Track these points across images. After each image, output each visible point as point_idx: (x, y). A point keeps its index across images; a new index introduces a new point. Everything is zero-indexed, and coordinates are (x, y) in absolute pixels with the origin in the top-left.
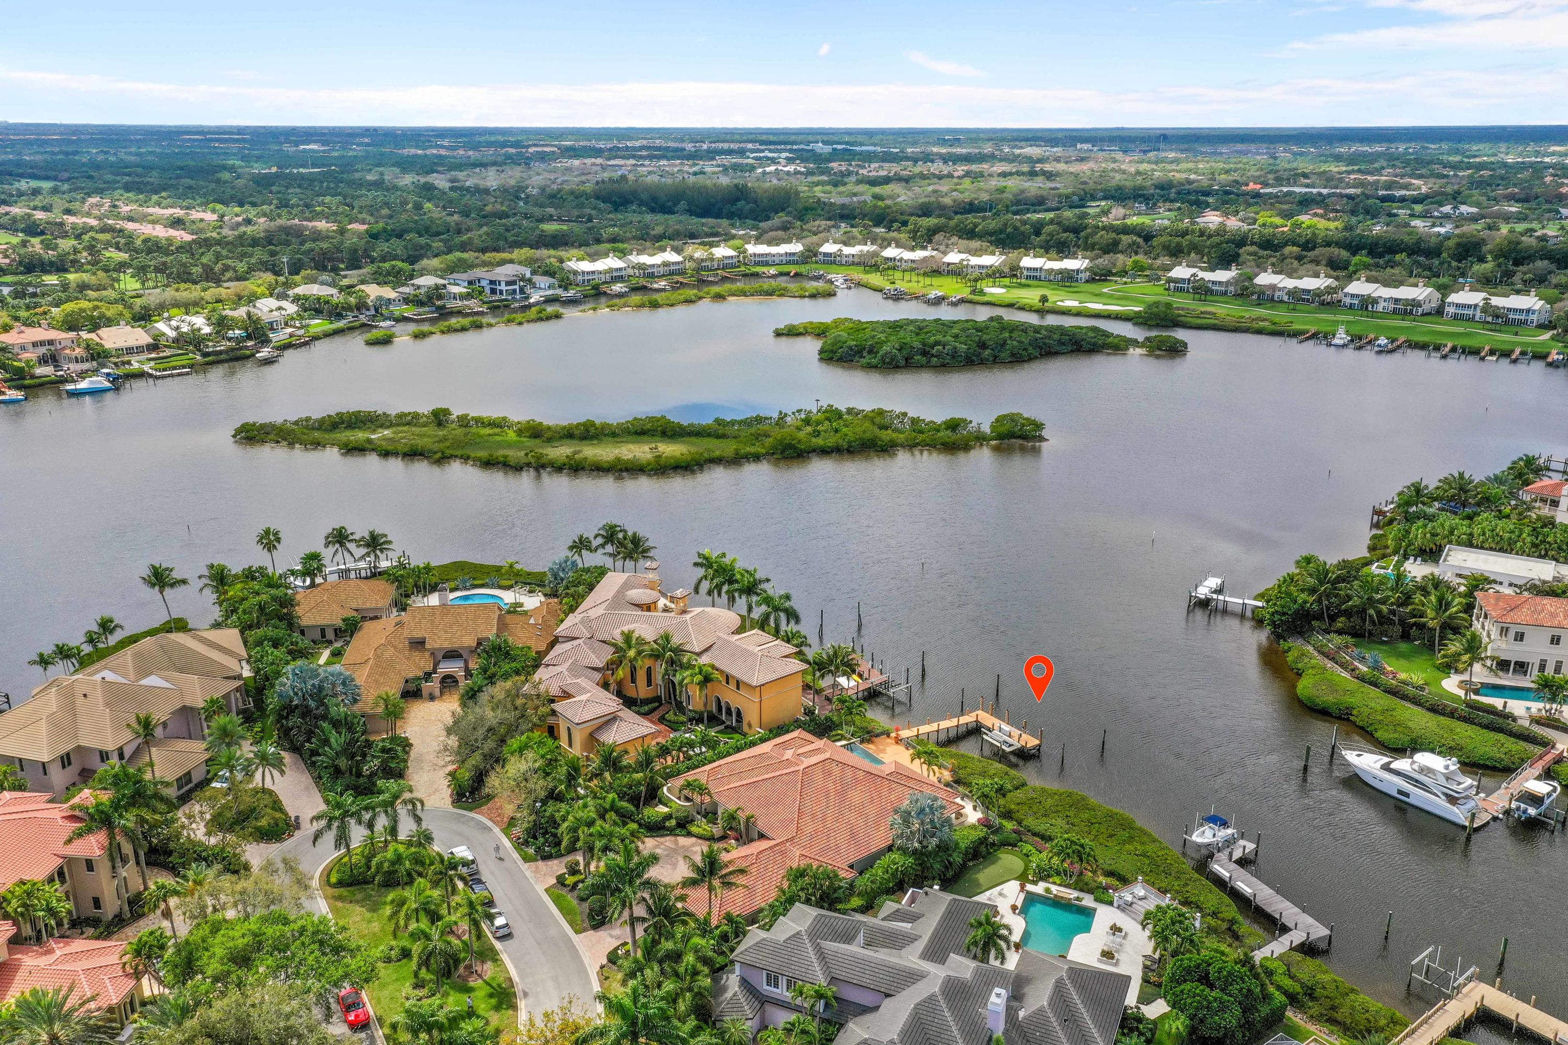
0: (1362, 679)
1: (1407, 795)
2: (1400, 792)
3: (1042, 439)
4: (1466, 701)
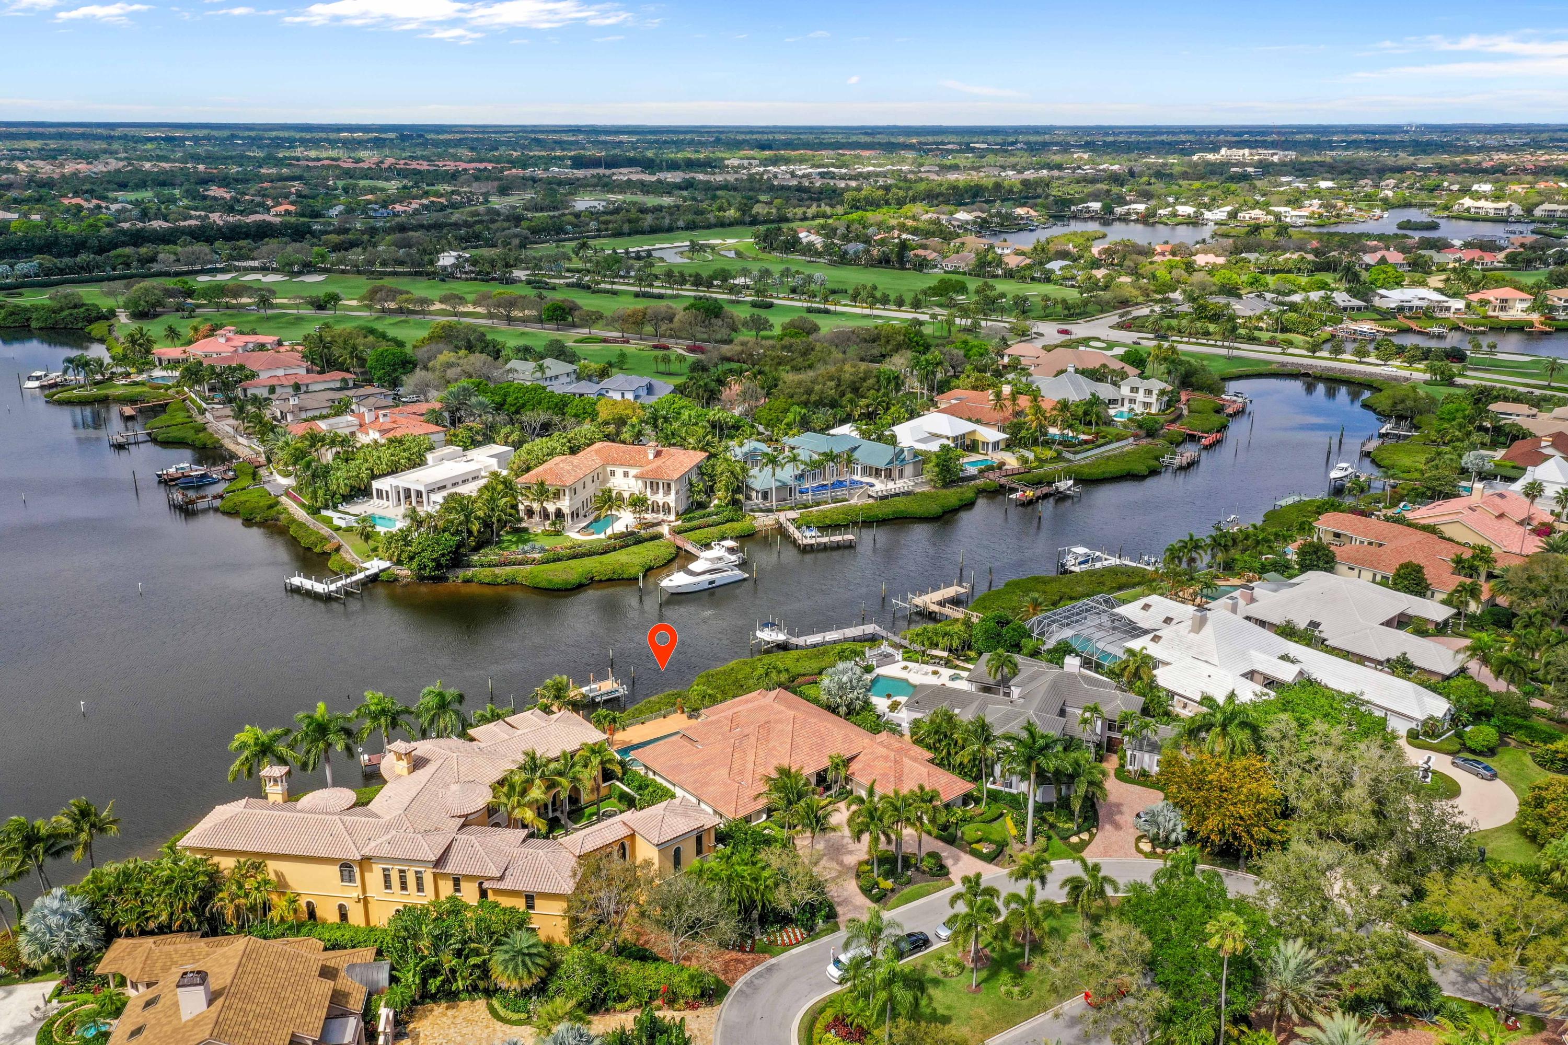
0: (546, 561)
4: (610, 538)
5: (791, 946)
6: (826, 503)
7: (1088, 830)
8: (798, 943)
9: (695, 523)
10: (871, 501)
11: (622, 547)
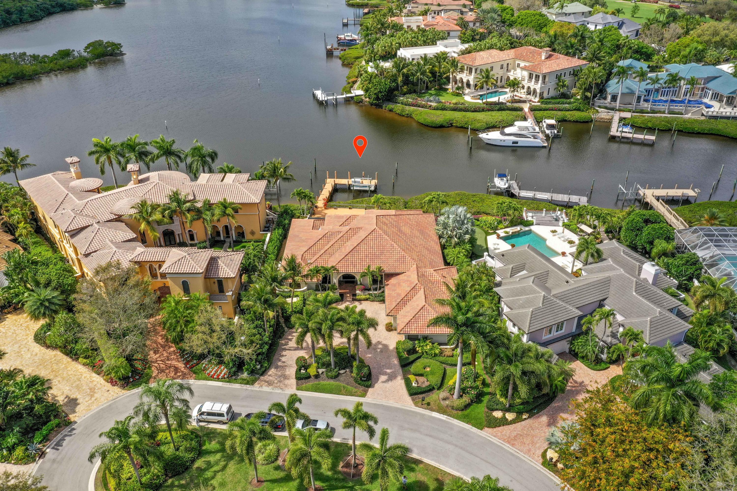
0: (436, 109)
1: (517, 143)
2: (514, 143)
3: (122, 54)
4: (484, 103)
5: (212, 378)
6: (664, 113)
7: (520, 413)
8: (218, 379)
9: (550, 106)
10: (703, 118)
11: (489, 110)
